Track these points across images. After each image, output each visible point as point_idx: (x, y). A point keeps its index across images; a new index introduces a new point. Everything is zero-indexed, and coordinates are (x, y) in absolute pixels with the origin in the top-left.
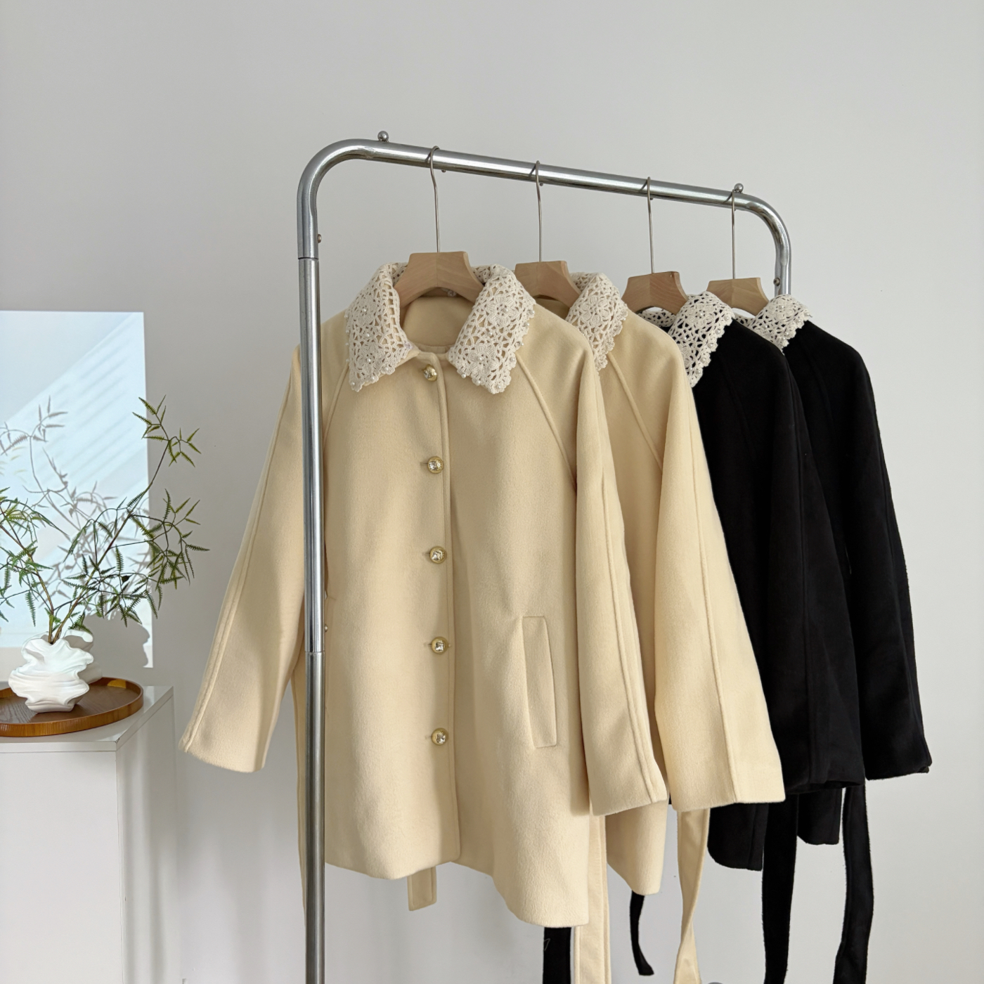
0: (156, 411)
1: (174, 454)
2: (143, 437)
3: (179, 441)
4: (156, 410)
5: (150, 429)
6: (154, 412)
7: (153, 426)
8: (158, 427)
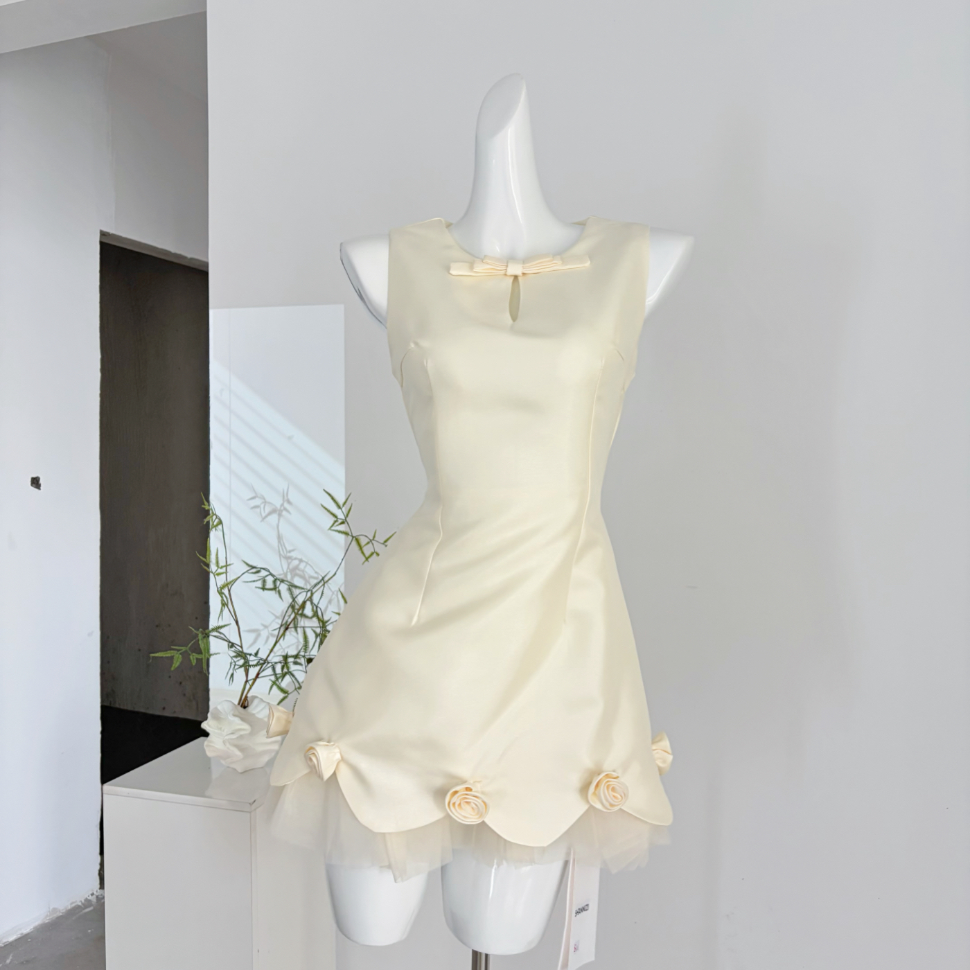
0: (341, 506)
1: (367, 554)
2: (330, 529)
3: (371, 541)
4: (341, 504)
5: (337, 523)
6: (339, 507)
7: (340, 521)
8: (343, 523)
